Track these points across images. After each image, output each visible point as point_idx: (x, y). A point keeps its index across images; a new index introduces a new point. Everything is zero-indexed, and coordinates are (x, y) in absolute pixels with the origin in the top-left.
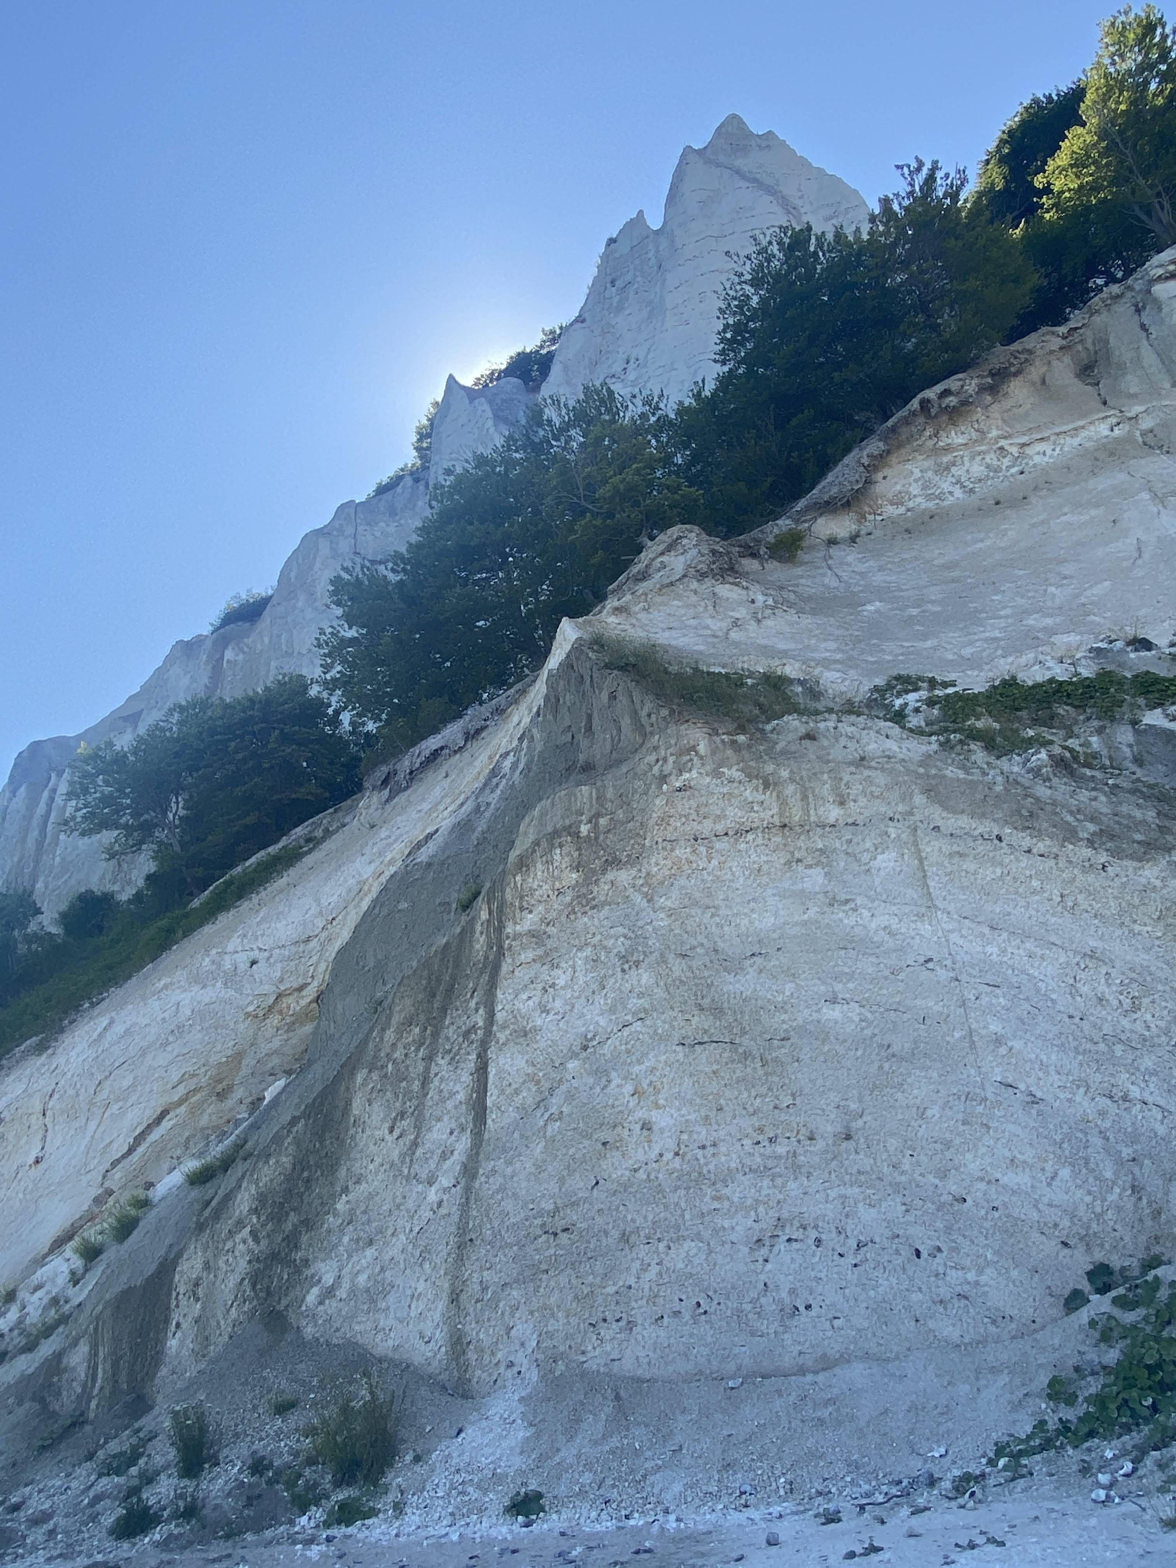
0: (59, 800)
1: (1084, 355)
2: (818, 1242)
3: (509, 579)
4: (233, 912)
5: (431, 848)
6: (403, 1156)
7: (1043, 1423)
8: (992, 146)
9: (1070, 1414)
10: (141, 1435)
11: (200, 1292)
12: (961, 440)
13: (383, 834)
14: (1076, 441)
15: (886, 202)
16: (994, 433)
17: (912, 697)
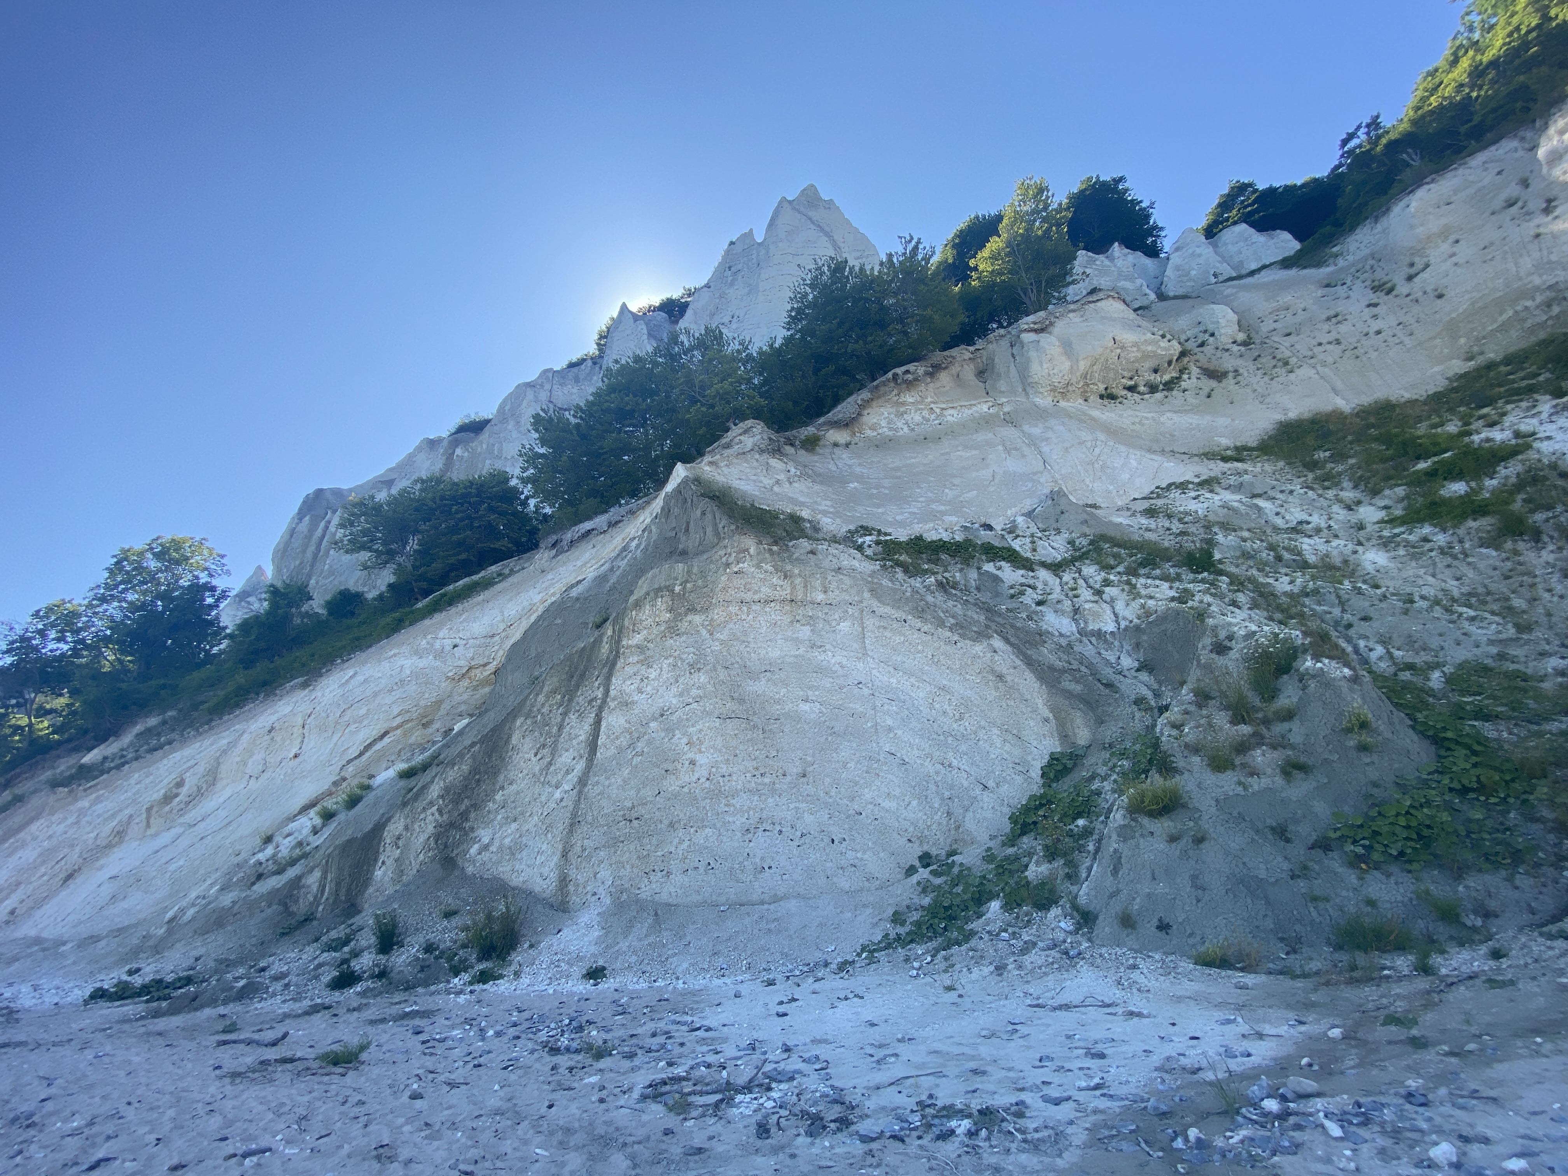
0: (332, 528)
1: (981, 365)
2: (780, 832)
3: (646, 434)
4: (444, 613)
5: (580, 588)
6: (541, 770)
7: (887, 935)
8: (950, 237)
9: (902, 930)
10: (353, 927)
11: (400, 843)
12: (911, 400)
13: (550, 576)
14: (970, 412)
15: (890, 256)
16: (929, 399)
17: (868, 538)
